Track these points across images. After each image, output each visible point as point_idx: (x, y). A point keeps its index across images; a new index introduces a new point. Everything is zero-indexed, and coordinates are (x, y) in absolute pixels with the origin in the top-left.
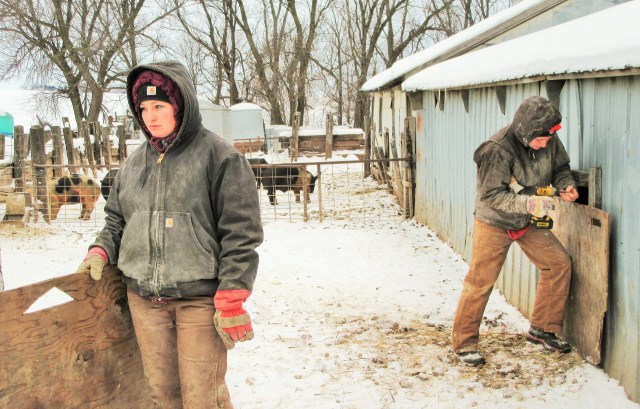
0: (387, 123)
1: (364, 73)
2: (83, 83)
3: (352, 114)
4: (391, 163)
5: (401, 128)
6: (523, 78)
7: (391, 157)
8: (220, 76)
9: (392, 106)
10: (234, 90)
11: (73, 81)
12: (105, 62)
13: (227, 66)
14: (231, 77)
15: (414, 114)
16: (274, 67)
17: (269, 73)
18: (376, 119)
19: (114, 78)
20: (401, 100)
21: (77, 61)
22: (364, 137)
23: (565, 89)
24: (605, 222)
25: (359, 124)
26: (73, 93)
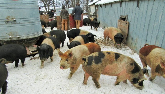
0: (92, 10)
1: (88, 3)
2: (46, 5)
3: (86, 10)
4: (93, 16)
5: (94, 11)
6: (116, 1)
7: (93, 15)
8: (66, 4)
9: (93, 8)
10: (68, 6)
11: (45, 5)
12: (50, 1)
13: (67, 2)
14: (68, 4)
15: (97, 9)
16: (74, 2)
17: (74, 3)
18: (90, 10)
19: (51, 4)
20: (94, 7)
21: (45, 1)
22: (88, 13)
23: (123, 3)
24: (128, 23)
25: (87, 11)
26: (45, 7)
